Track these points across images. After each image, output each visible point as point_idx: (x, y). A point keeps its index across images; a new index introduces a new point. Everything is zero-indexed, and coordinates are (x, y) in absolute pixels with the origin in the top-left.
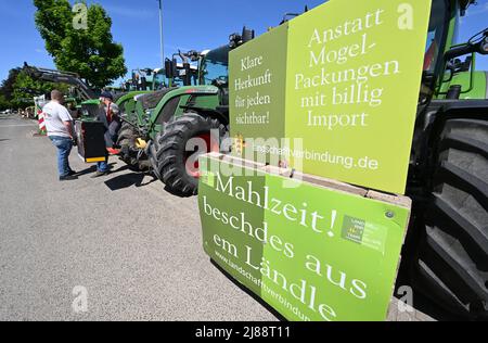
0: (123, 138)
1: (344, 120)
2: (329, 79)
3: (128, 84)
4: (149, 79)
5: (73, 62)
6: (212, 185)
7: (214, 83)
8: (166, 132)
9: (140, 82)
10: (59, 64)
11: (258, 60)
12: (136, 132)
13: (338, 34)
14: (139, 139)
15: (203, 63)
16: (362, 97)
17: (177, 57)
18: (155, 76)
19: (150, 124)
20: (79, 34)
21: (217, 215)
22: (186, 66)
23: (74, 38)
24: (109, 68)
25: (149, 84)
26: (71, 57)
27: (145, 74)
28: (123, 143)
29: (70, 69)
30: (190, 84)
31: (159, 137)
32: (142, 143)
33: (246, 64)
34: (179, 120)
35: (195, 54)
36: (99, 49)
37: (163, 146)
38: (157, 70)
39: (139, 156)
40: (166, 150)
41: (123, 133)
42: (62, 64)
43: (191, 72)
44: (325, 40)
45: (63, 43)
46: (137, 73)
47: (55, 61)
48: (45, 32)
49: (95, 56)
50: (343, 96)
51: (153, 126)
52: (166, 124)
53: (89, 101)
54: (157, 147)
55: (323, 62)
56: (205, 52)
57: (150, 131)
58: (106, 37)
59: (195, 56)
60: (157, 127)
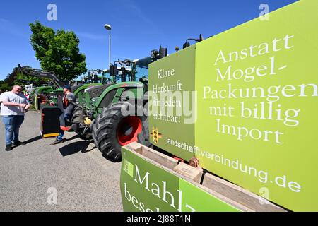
0: (76, 116)
1: (255, 134)
2: (237, 93)
3: (86, 79)
4: (100, 76)
5: (52, 64)
6: (132, 175)
7: (141, 80)
8: (104, 115)
9: (93, 78)
10: (43, 66)
11: (171, 73)
12: (85, 113)
13: (243, 56)
14: (87, 118)
15: (134, 67)
16: (275, 115)
17: (117, 63)
18: (103, 74)
19: (94, 108)
20: (58, 48)
21: (135, 203)
22: (123, 69)
23: (54, 50)
24: (75, 68)
25: (100, 79)
26: (51, 61)
27: (97, 73)
28: (76, 120)
29: (49, 69)
30: (125, 81)
31: (99, 119)
32: (88, 121)
33: (161, 74)
34: (114, 107)
35: (129, 62)
36: (70, 57)
37: (101, 125)
38: (105, 71)
39: (85, 131)
40: (103, 129)
41: (77, 113)
42: (45, 66)
43: (126, 72)
44: (230, 60)
45: (46, 53)
46: (92, 72)
47: (41, 63)
48: (36, 46)
49: (67, 61)
50: (253, 112)
51: (97, 109)
52: (105, 109)
53: (59, 89)
54: (97, 127)
55: (229, 79)
56: (135, 61)
57: (95, 113)
58: (75, 50)
59: (129, 63)
60: (100, 110)
